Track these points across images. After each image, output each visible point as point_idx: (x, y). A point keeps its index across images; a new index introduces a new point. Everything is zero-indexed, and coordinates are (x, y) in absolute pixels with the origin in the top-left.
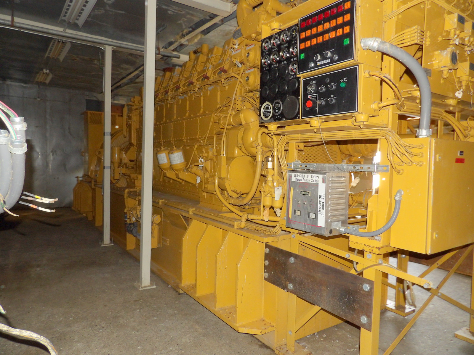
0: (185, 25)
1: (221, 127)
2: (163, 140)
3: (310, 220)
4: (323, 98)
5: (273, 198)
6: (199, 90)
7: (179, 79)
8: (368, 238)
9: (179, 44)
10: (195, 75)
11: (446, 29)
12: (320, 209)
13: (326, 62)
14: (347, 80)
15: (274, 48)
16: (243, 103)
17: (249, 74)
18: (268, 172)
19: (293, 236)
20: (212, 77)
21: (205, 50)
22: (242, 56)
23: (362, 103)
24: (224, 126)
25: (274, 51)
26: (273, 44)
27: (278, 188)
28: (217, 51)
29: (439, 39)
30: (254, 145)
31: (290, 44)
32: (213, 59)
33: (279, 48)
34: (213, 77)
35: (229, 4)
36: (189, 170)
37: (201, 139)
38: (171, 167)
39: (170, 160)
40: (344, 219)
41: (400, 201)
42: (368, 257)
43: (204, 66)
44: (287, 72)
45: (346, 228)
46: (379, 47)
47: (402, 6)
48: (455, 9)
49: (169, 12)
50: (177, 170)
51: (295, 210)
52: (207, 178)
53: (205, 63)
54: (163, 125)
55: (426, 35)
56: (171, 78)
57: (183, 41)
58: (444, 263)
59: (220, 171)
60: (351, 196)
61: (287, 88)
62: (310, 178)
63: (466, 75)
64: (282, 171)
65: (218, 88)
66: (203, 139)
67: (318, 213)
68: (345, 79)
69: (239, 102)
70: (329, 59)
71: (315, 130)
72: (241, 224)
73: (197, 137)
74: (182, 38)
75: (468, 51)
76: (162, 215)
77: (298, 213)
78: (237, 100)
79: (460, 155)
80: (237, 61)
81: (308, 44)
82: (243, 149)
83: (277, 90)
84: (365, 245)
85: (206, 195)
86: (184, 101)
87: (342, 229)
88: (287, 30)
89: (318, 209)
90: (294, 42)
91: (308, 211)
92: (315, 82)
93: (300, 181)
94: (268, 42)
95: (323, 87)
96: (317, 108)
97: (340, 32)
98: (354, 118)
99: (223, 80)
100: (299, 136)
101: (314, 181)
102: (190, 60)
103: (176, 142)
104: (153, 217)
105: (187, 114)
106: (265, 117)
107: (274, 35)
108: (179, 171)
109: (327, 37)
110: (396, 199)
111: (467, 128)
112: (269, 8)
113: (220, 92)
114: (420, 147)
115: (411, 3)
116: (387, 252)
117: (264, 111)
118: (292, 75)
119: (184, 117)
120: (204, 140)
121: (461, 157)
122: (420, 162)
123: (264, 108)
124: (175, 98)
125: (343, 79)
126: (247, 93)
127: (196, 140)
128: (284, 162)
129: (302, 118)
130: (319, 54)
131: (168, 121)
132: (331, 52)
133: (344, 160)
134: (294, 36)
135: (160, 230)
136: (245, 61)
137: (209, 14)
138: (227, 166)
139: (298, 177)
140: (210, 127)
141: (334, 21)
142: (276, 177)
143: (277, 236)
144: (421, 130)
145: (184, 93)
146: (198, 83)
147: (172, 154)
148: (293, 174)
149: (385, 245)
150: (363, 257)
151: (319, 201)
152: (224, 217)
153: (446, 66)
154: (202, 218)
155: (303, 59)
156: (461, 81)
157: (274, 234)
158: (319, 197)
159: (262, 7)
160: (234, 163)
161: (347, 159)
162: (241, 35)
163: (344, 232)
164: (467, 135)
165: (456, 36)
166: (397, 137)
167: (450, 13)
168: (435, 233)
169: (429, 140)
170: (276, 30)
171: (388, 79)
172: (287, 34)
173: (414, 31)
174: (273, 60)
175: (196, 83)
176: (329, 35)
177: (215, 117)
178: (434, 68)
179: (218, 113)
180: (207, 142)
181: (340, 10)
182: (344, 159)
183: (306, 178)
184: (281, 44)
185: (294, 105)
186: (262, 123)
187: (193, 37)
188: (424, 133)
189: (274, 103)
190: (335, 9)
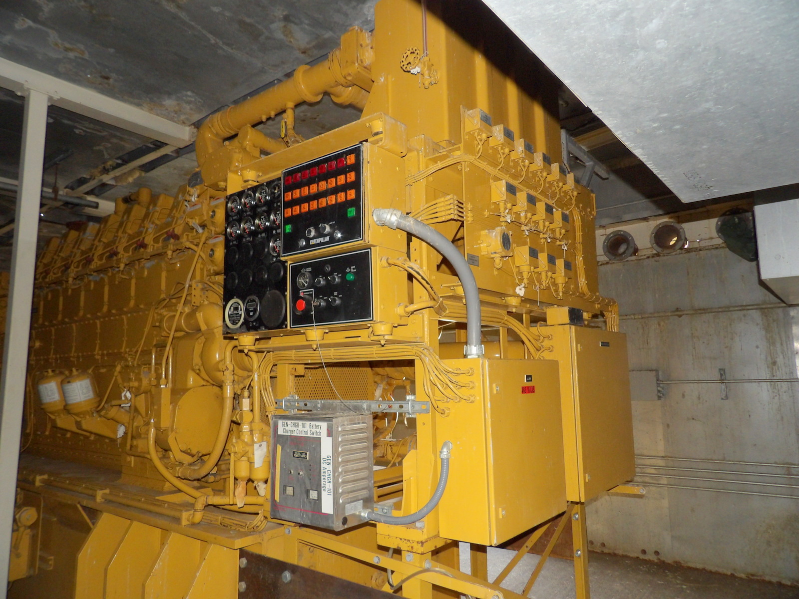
0: (109, 154)
1: (164, 334)
2: (54, 356)
3: (310, 502)
4: (321, 296)
5: (251, 463)
6: (127, 267)
7: (93, 245)
8: (405, 527)
9: (100, 183)
10: (122, 239)
11: (493, 200)
12: (324, 483)
13: (324, 241)
14: (355, 270)
15: (246, 212)
16: (204, 293)
17: (215, 245)
18: (241, 416)
19: (287, 531)
20: (152, 247)
21: (145, 196)
22: (203, 214)
23: (380, 307)
24: (169, 332)
25: (247, 215)
26: (245, 204)
27: (259, 444)
28: (165, 202)
29: (485, 213)
30: (221, 366)
31: (271, 206)
32: (156, 215)
33: (254, 213)
34: (154, 246)
35: (187, 129)
36: (103, 413)
37: (129, 355)
38: (67, 409)
39: (64, 395)
40: (367, 496)
41: (448, 459)
42: (408, 559)
43: (140, 226)
44: (266, 250)
45: (370, 510)
46: (399, 223)
47: (433, 165)
48: (504, 175)
49: (77, 131)
50: (77, 414)
51: (285, 487)
52: (137, 427)
53: (143, 220)
54: (56, 327)
55: (467, 208)
56: (78, 242)
57: (107, 179)
58: (535, 544)
59: (158, 416)
60: (390, 446)
61: (266, 276)
62: (308, 428)
63: (525, 264)
64: (267, 414)
65: (163, 265)
66: (131, 355)
67: (322, 489)
68: (354, 269)
69: (197, 292)
70: (328, 237)
71: (315, 347)
72: (193, 517)
73: (123, 350)
74: (103, 174)
75: (526, 231)
76: (42, 506)
77: (290, 490)
78: (193, 288)
79: (527, 381)
80: (194, 222)
81: (297, 210)
82: (203, 374)
83: (251, 279)
84: (401, 539)
85: (135, 461)
86: (100, 284)
87: (365, 514)
88: (266, 186)
89: (322, 483)
90: (277, 204)
91: (305, 487)
92: (309, 269)
93: (292, 434)
94: (236, 201)
95: (321, 279)
96: (313, 313)
97: (341, 197)
98: (371, 329)
99: (170, 253)
100: (293, 353)
101: (313, 434)
102: (116, 212)
103: (81, 360)
104: (20, 513)
105: (105, 309)
106: (233, 324)
107: (246, 191)
108: (82, 416)
109: (323, 202)
110: (442, 457)
111: (538, 338)
112: (247, 143)
113: (165, 272)
114: (470, 373)
115: (441, 163)
116: (436, 547)
117: (230, 313)
118: (274, 256)
119: (99, 314)
120: (134, 357)
121: (530, 384)
122: (470, 397)
123: (230, 308)
124: (82, 279)
125: (350, 269)
126: (213, 277)
127: (119, 356)
128: (269, 399)
129: (292, 326)
130: (313, 228)
131: (66, 320)
132: (331, 226)
133: (380, 385)
134: (276, 195)
135: (34, 538)
136: (208, 223)
137: (151, 141)
138: (173, 406)
139: (289, 428)
140: (145, 333)
141: (333, 180)
142: (258, 425)
143: (260, 532)
144: (470, 347)
145: (98, 271)
146: (126, 255)
147: (69, 384)
148: (280, 422)
149: (431, 536)
150: (401, 560)
151: (322, 468)
152: (164, 502)
153: (497, 252)
154: (122, 508)
155: (289, 233)
156: (521, 271)
157: (254, 530)
158: (322, 461)
159: (236, 140)
160: (186, 400)
161: (384, 383)
162: (202, 181)
163: (367, 518)
164: (540, 347)
165: (507, 211)
166: (435, 357)
167: (497, 179)
168: (500, 509)
169: (481, 362)
170: (250, 182)
171: (415, 271)
172: (265, 191)
173: (449, 202)
174: (244, 229)
175: (123, 255)
176: (326, 200)
177: (155, 315)
178: (482, 253)
179: (161, 309)
180: (139, 359)
181: (341, 165)
182: (379, 382)
183: (300, 428)
184: (256, 206)
185: (278, 304)
186: (228, 333)
187: (125, 173)
188: (474, 350)
189: (246, 301)
190: (334, 163)
